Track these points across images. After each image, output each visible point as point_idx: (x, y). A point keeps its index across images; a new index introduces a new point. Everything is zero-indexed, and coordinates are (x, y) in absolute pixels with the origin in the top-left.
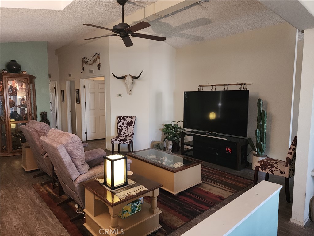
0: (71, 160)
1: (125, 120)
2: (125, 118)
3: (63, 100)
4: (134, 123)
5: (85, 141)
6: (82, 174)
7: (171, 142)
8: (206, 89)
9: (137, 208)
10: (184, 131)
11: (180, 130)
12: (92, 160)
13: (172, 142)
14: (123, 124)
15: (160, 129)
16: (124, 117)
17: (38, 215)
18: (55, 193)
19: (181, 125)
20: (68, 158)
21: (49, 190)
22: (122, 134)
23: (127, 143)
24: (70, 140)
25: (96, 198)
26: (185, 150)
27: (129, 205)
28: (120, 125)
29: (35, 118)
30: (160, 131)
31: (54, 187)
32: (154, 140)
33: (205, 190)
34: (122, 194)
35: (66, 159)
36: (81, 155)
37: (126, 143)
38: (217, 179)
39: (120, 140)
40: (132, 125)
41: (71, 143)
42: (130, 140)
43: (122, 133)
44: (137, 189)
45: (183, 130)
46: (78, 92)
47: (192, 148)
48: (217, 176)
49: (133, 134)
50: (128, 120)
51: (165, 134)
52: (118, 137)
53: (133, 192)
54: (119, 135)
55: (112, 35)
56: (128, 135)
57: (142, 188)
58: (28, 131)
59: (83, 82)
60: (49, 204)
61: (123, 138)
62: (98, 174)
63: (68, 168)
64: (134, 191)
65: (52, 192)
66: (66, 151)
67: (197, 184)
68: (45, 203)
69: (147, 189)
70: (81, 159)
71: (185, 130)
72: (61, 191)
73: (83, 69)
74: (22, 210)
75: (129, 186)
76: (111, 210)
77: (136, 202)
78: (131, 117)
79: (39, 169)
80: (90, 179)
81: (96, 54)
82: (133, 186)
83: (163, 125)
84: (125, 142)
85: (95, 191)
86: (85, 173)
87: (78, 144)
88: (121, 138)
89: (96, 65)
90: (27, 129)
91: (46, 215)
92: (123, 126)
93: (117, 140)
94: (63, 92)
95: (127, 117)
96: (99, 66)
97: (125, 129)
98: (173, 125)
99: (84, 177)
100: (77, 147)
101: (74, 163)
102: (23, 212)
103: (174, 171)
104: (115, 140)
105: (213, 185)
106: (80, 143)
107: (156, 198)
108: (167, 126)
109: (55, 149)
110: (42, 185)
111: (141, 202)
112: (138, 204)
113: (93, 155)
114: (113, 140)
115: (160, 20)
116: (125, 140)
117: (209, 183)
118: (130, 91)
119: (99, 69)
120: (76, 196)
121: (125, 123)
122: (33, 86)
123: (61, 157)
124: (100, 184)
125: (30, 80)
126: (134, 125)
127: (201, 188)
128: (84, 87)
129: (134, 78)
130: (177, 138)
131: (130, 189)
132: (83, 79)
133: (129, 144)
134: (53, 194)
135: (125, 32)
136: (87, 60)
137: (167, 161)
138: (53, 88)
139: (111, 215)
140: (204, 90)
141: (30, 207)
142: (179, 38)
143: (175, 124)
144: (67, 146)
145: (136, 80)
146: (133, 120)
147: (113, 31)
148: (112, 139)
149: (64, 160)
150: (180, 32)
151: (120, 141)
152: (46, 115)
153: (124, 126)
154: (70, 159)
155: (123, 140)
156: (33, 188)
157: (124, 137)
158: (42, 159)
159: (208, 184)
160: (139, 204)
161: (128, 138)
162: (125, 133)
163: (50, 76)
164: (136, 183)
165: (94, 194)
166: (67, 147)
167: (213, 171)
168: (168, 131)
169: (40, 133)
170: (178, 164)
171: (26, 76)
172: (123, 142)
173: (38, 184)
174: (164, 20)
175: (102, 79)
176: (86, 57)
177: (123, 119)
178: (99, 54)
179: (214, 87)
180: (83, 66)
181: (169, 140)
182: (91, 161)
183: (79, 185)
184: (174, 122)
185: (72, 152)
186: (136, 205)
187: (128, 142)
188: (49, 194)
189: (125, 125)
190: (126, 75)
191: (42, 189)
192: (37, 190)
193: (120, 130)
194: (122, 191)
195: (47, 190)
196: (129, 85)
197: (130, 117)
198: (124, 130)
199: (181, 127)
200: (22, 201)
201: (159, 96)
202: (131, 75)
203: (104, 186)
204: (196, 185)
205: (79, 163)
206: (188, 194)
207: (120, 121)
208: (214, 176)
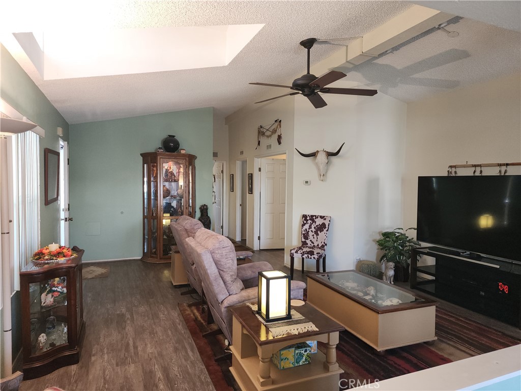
0: (218, 273)
1: (314, 221)
2: (313, 218)
3: (232, 189)
4: (327, 226)
5: (257, 251)
6: (231, 295)
7: (392, 264)
8: (462, 172)
9: (304, 358)
10: (418, 246)
11: (411, 244)
12: (252, 277)
13: (394, 264)
14: (310, 227)
15: (374, 241)
16: (312, 216)
17: (177, 345)
18: (203, 320)
19: (413, 234)
20: (213, 270)
21: (197, 314)
22: (307, 244)
23: (314, 258)
24: (218, 244)
25: (245, 332)
26: (418, 280)
27: (290, 350)
28: (306, 229)
29: (192, 215)
30: (374, 243)
31: (203, 311)
32: (363, 258)
33: (440, 353)
34: (278, 331)
35: (212, 270)
36: (230, 266)
37: (312, 258)
38: (471, 339)
39: (304, 252)
40: (325, 230)
41: (219, 248)
42: (319, 253)
43: (308, 242)
44: (303, 328)
45: (415, 244)
46: (251, 177)
47: (434, 278)
48: (473, 334)
49: (326, 245)
50: (319, 222)
51: (381, 249)
52: (300, 248)
53: (295, 330)
54: (303, 245)
55: (291, 94)
56: (318, 245)
57: (311, 327)
58: (177, 230)
59: (259, 162)
60: (193, 333)
61: (308, 250)
62: (253, 297)
63: (213, 284)
64: (298, 329)
65: (199, 317)
66: (212, 260)
67: (425, 340)
68: (188, 331)
69: (318, 330)
70: (231, 273)
71: (420, 245)
72: (210, 319)
73: (259, 144)
74: (160, 334)
75: (293, 321)
76: (260, 350)
77: (302, 348)
78: (324, 217)
79: (189, 284)
80: (242, 303)
81: (276, 121)
82: (298, 322)
83: (379, 233)
84: (311, 256)
85: (244, 320)
86: (236, 294)
87: (228, 251)
88: (305, 250)
89: (275, 137)
90: (176, 227)
91: (187, 346)
92: (310, 230)
93: (299, 252)
94: (232, 177)
95: (317, 217)
96: (279, 137)
97: (313, 235)
98: (397, 234)
99: (233, 299)
100: (226, 255)
101: (222, 278)
102: (161, 338)
103: (377, 310)
104: (296, 252)
105: (460, 348)
106: (231, 250)
107: (335, 346)
108: (386, 235)
109: (199, 255)
110: (190, 306)
111: (310, 349)
112: (306, 351)
113: (254, 270)
114: (292, 252)
115: (374, 62)
116: (312, 253)
117: (451, 343)
118: (323, 176)
119: (280, 143)
120: (224, 326)
121: (313, 227)
122: (192, 169)
123: (205, 267)
124: (253, 312)
125: (190, 161)
126: (327, 231)
127: (433, 349)
128: (260, 170)
129: (330, 154)
130: (404, 258)
131: (292, 325)
132: (258, 158)
133: (318, 261)
134: (200, 321)
135: (310, 87)
136: (265, 130)
137: (374, 294)
138: (221, 172)
139: (260, 358)
140: (459, 174)
141: (170, 333)
142: (411, 86)
143: (401, 233)
144: (213, 252)
145: (333, 158)
146: (327, 223)
147: (291, 88)
148: (291, 250)
149: (209, 271)
150: (412, 76)
151: (303, 254)
152: (207, 209)
153: (312, 231)
154: (216, 271)
155: (308, 253)
156: (178, 309)
157: (310, 248)
158: (191, 269)
159: (449, 344)
160: (308, 351)
161: (316, 251)
162: (313, 243)
163: (215, 155)
164: (304, 318)
165: (243, 326)
166: (213, 254)
167: (467, 323)
168: (387, 244)
169: (190, 233)
170: (391, 301)
171: (184, 155)
172: (308, 256)
173: (185, 304)
174: (381, 61)
175: (284, 157)
176: (263, 126)
177: (310, 219)
178: (281, 121)
179: (478, 169)
180: (258, 139)
181: (388, 261)
182: (250, 279)
183: (226, 309)
184: (399, 229)
185: (220, 261)
186: (303, 352)
187: (316, 257)
188: (196, 320)
189: (314, 230)
190: (318, 152)
191: (188, 312)
192: (182, 312)
193: (306, 236)
194: (280, 326)
195: (194, 314)
196: (321, 167)
197: (322, 217)
198: (311, 237)
199: (413, 239)
200: (162, 323)
201: (373, 185)
202: (325, 151)
203: (257, 315)
204: (424, 343)
205: (228, 278)
206: (405, 354)
207: (305, 222)
208: (465, 333)
